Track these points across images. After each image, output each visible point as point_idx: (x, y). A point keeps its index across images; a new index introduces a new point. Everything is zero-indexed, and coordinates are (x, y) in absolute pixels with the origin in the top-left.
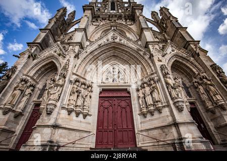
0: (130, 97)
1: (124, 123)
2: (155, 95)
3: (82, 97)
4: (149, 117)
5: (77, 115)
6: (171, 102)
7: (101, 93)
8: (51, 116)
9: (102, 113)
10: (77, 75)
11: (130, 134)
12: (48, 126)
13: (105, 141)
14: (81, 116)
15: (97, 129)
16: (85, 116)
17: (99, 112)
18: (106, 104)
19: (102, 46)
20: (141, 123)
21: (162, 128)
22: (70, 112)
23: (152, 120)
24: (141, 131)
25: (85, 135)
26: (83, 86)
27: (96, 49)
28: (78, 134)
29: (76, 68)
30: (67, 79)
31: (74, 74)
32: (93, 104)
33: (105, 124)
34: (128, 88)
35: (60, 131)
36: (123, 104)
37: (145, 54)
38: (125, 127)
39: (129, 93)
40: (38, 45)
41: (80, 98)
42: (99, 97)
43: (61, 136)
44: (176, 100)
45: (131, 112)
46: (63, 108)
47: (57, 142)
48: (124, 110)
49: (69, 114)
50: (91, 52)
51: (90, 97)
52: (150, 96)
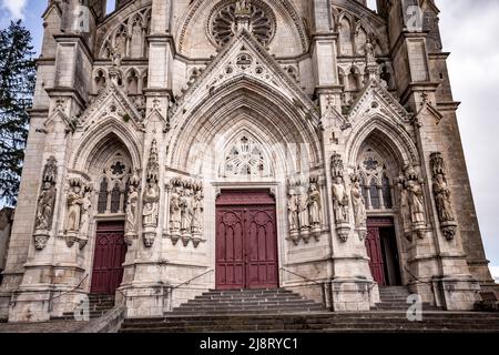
0: (275, 205)
1: (262, 251)
2: (314, 211)
3: (190, 213)
4: (301, 245)
5: (185, 243)
6: (333, 227)
7: (218, 196)
8: (152, 249)
9: (222, 235)
10: (174, 170)
11: (271, 269)
12: (152, 264)
13: (230, 279)
14: (191, 243)
15: (217, 262)
16: (196, 244)
17: (217, 233)
18: (230, 219)
19: (218, 91)
20: (289, 253)
21: (315, 263)
22: (174, 241)
23: (304, 250)
24: (288, 265)
25: (200, 272)
26: (188, 191)
27: (205, 101)
28: (190, 271)
29: (170, 154)
30: (161, 184)
31: (168, 169)
32: (207, 222)
33: (229, 254)
34: (271, 187)
35: (168, 268)
36: (261, 218)
37: (309, 117)
38: (262, 258)
39: (273, 196)
40: (72, 94)
41: (186, 215)
42: (217, 206)
43: (170, 276)
44: (339, 226)
45: (275, 233)
46: (165, 235)
47: (168, 283)
48: (261, 230)
49: (174, 244)
50: (194, 111)
51: (202, 209)
52: (306, 212)
